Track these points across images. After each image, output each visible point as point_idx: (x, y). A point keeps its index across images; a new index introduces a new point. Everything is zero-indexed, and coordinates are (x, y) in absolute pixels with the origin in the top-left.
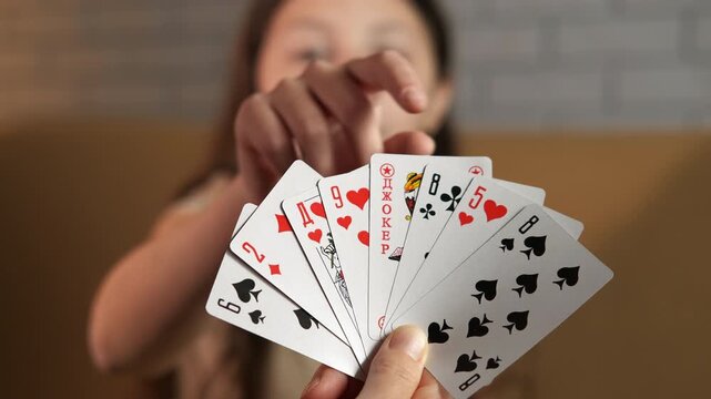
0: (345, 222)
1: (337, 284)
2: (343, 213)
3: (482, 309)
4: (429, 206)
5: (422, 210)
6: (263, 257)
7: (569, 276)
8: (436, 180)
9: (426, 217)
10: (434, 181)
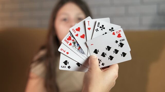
0: (77, 35)
1: (78, 51)
2: (76, 34)
3: (106, 51)
4: (97, 29)
5: (96, 30)
6: (65, 51)
7: (124, 54)
8: (99, 23)
9: (97, 31)
10: (98, 24)
